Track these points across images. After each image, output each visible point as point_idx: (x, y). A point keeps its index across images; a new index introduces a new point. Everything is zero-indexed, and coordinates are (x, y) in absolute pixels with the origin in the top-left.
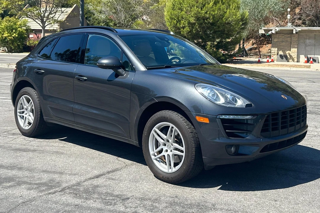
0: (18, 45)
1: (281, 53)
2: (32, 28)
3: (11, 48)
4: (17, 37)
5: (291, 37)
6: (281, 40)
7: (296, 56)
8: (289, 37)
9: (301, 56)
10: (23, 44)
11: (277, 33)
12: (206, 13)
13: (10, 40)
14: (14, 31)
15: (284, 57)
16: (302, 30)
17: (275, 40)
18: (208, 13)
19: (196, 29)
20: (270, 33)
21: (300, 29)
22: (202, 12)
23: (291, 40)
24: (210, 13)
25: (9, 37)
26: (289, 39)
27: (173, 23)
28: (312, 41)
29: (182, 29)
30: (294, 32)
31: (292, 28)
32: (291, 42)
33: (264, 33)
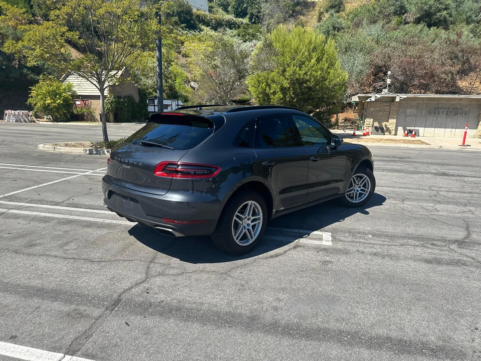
0: (64, 113)
1: (376, 124)
2: (79, 94)
3: (56, 117)
4: (62, 104)
5: (390, 106)
7: (394, 128)
8: (387, 106)
9: (399, 128)
10: (69, 112)
11: (377, 100)
12: (306, 73)
13: (54, 107)
14: (58, 96)
15: (380, 130)
16: (407, 98)
17: (371, 109)
18: (309, 73)
19: (290, 96)
20: (368, 100)
21: (405, 97)
22: (300, 72)
23: (390, 109)
24: (311, 74)
25: (53, 104)
26: (387, 108)
27: (260, 87)
28: (414, 111)
29: (272, 96)
30: (397, 100)
31: (394, 95)
32: (390, 112)
33: (358, 100)
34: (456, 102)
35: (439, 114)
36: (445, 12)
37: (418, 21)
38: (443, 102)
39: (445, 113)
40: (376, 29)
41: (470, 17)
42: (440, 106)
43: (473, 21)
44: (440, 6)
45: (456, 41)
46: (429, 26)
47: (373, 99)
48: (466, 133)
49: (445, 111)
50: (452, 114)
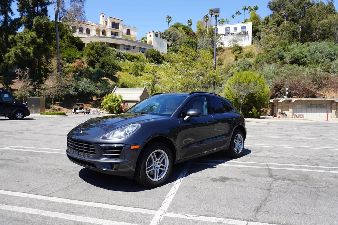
1: (283, 112)
5: (289, 104)
6: (283, 105)
11: (283, 101)
20: (279, 101)
21: (296, 100)
28: (300, 106)
30: (293, 101)
31: (290, 99)
32: (289, 107)
33: (273, 101)
34: (320, 102)
35: (312, 107)
36: (305, 59)
37: (292, 63)
38: (314, 102)
39: (315, 107)
40: (272, 67)
41: (318, 60)
42: (312, 104)
43: (320, 62)
44: (303, 56)
45: (315, 74)
46: (299, 65)
47: (281, 101)
48: (328, 115)
49: (315, 106)
50: (319, 107)
